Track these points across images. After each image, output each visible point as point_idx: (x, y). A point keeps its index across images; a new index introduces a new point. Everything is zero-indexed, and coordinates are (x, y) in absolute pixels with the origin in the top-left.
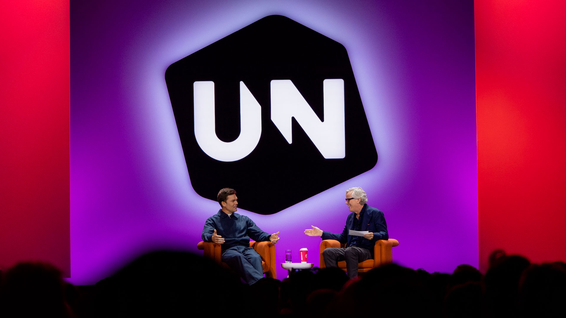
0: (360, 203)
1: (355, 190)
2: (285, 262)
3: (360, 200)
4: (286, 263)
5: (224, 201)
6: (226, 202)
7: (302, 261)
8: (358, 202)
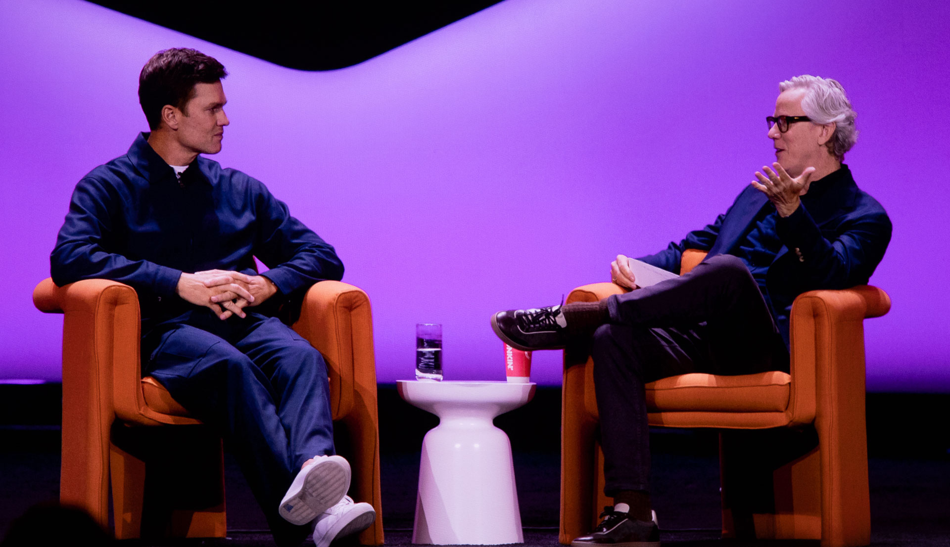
0: (827, 144)
1: (815, 86)
2: (413, 377)
3: (831, 131)
4: (420, 381)
5: (175, 106)
6: (184, 111)
7: (512, 374)
8: (823, 140)
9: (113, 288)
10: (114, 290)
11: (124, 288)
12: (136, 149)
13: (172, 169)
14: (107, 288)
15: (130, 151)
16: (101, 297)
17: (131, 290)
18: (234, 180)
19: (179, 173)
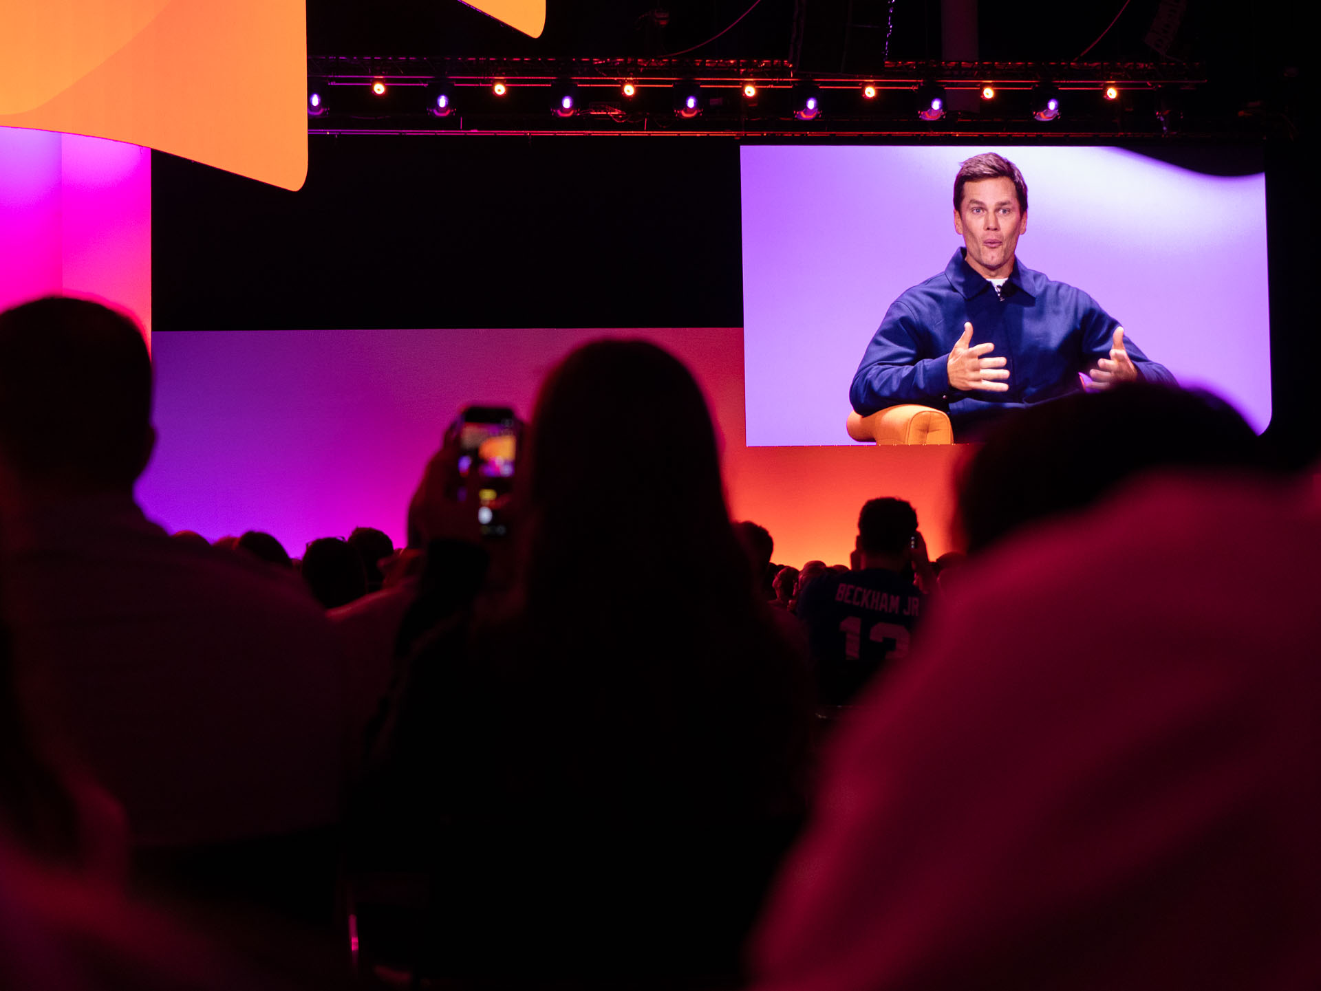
9: (923, 413)
10: (925, 416)
11: (935, 414)
12: (953, 266)
13: (990, 283)
14: (917, 414)
15: (948, 268)
16: (912, 425)
17: (945, 417)
18: (1062, 291)
19: (998, 286)
